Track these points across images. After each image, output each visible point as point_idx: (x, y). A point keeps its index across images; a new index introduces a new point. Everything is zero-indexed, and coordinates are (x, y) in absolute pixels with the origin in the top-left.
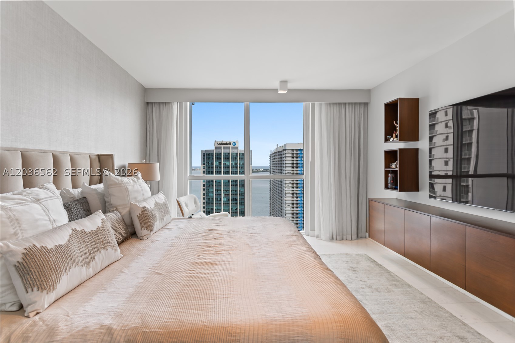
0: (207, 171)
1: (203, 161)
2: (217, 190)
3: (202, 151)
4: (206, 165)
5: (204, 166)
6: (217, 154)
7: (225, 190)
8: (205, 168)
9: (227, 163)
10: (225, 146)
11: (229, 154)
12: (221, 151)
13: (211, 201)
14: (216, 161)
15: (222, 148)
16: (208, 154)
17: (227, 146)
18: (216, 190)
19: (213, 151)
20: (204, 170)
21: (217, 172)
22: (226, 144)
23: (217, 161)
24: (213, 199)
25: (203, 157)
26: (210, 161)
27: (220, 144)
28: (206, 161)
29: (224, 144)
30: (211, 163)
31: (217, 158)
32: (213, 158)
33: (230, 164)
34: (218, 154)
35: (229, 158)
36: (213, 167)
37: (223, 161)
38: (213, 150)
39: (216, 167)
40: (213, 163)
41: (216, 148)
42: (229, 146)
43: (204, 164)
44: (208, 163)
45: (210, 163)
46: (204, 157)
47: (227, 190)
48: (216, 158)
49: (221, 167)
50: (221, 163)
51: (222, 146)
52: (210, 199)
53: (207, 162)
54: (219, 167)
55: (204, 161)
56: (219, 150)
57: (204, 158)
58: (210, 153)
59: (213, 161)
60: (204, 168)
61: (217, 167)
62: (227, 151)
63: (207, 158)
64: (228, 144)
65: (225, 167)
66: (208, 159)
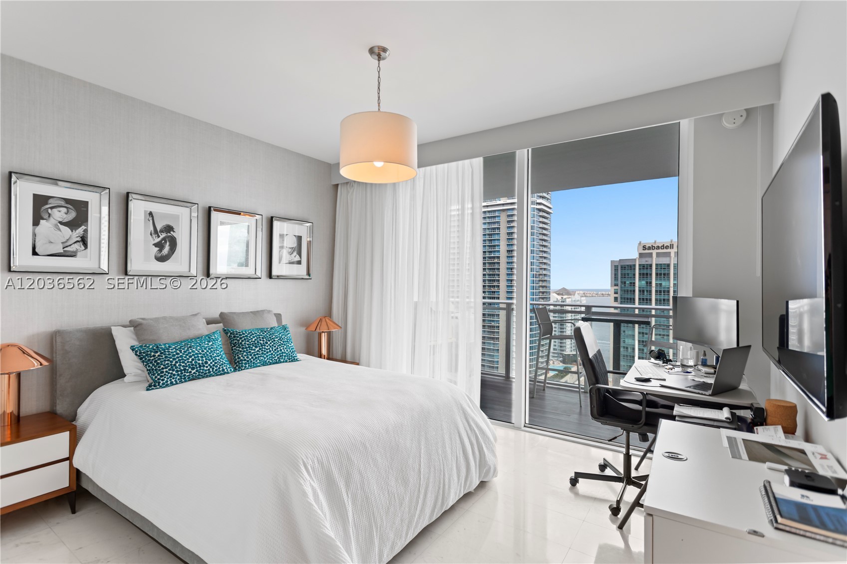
0: (621, 298)
1: (615, 280)
2: (643, 333)
3: (612, 262)
4: (621, 287)
5: (616, 288)
6: (642, 267)
7: (660, 335)
8: (619, 292)
9: (664, 283)
10: (660, 251)
11: (669, 265)
12: (652, 261)
13: (630, 353)
14: (640, 280)
15: (654, 255)
16: (623, 268)
17: (665, 251)
18: (639, 333)
19: (635, 262)
20: (616, 295)
21: (643, 299)
22: (663, 247)
23: (643, 280)
24: (634, 349)
25: (615, 272)
26: (628, 280)
27: (649, 248)
28: (621, 280)
29: (658, 248)
30: (631, 283)
31: (643, 274)
32: (634, 275)
33: (672, 285)
34: (644, 267)
35: (669, 274)
36: (634, 291)
37: (656, 280)
38: (635, 259)
39: (640, 291)
40: (634, 283)
41: (641, 255)
42: (668, 250)
43: (616, 285)
44: (625, 283)
45: (628, 282)
46: (618, 272)
47: (664, 335)
48: (640, 274)
49: (650, 291)
50: (651, 283)
51: (654, 252)
52: (627, 348)
53: (621, 282)
54: (647, 291)
55: (617, 280)
56: (647, 259)
57: (616, 275)
58: (628, 266)
59: (635, 280)
60: (616, 293)
61: (643, 291)
62: (663, 261)
63: (622, 274)
64: (667, 247)
65: (660, 291)
66: (624, 276)
